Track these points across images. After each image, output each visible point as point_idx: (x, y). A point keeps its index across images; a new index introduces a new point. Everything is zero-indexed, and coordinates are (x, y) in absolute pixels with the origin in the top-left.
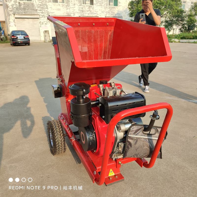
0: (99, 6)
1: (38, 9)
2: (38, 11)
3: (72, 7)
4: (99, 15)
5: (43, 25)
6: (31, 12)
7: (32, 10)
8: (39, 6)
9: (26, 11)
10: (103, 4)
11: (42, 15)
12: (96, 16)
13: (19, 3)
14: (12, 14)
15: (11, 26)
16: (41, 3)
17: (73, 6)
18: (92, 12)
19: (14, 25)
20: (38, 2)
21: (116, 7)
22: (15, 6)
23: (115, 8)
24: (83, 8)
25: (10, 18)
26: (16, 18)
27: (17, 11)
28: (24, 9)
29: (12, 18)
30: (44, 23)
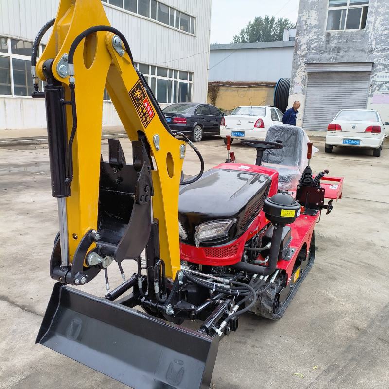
2: (375, 53)
5: (378, 90)
6: (353, 56)
7: (359, 50)
8: (383, 38)
9: (341, 54)
11: (384, 65)
13: (328, 35)
14: (303, 64)
22: (315, 44)
25: (296, 74)
27: (318, 56)
28: (336, 51)
29: (301, 73)
30: (384, 87)
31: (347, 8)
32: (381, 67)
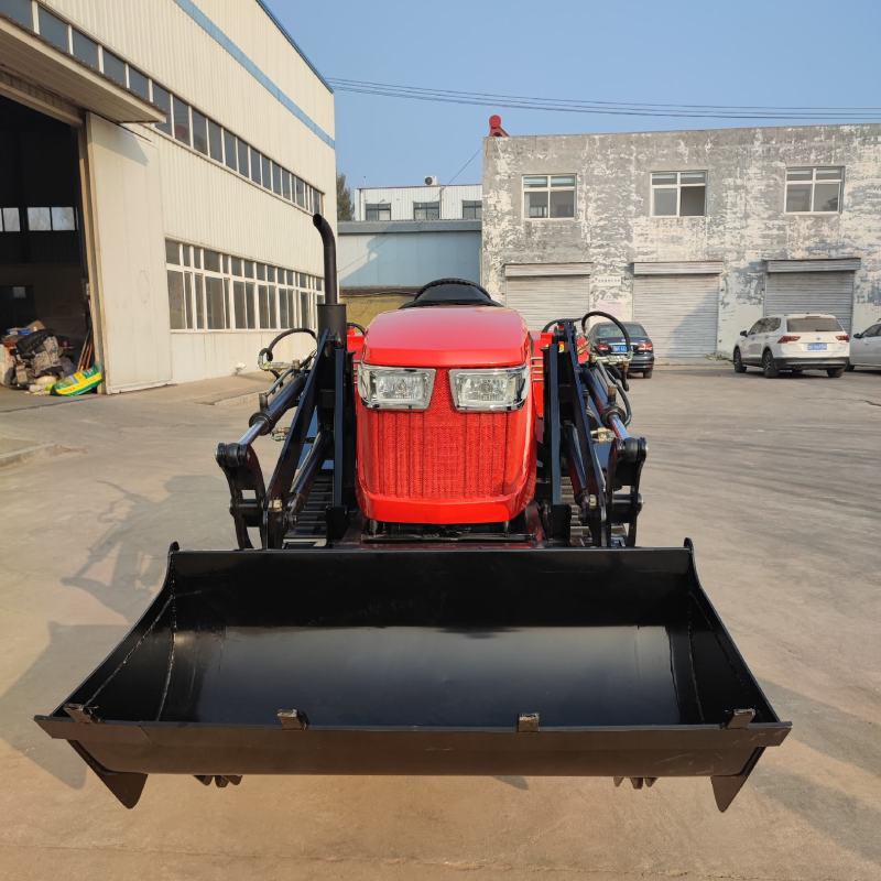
0: (870, 213)
1: (594, 241)
2: (592, 251)
3: (735, 228)
4: (867, 252)
5: (602, 298)
6: (565, 254)
9: (549, 250)
11: (605, 265)
12: (850, 256)
14: (497, 265)
16: (606, 222)
17: (737, 224)
18: (828, 242)
20: (597, 217)
22: (512, 237)
24: (787, 227)
25: (490, 279)
26: (510, 278)
27: (516, 254)
29: (497, 278)
30: (608, 294)
31: (549, 189)
32: (603, 268)
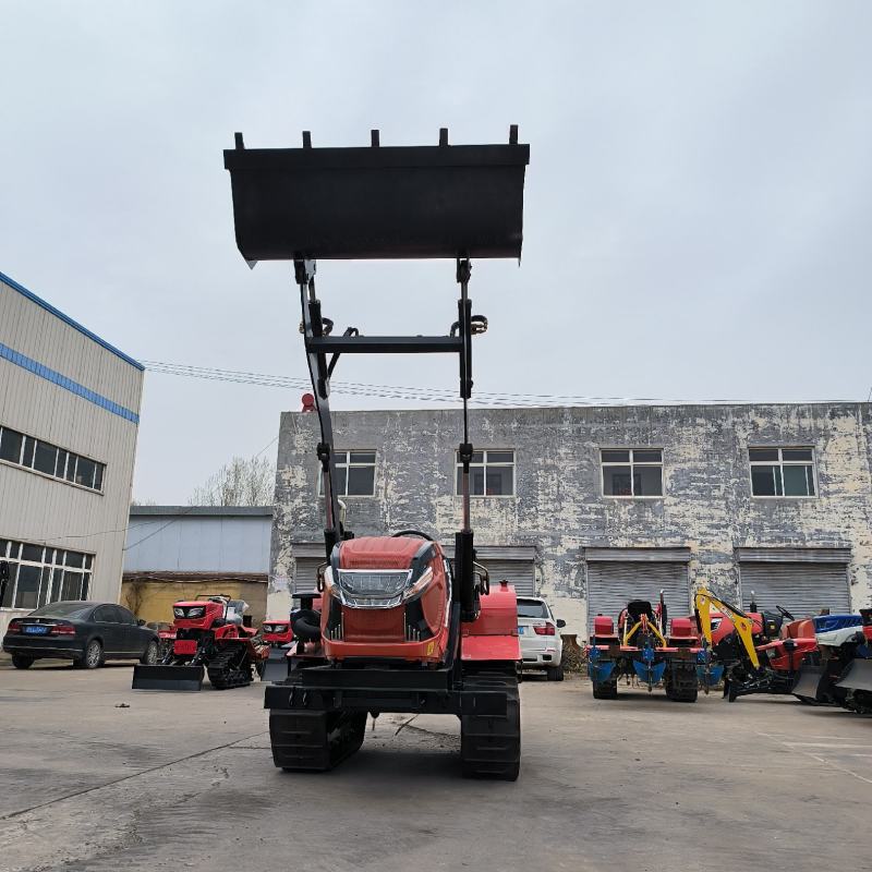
0: (695, 498)
1: (393, 521)
3: (548, 511)
4: (699, 542)
7: (368, 526)
8: (399, 510)
10: (716, 487)
12: (680, 545)
14: (287, 545)
15: (277, 588)
16: (407, 501)
17: (550, 506)
18: (654, 528)
19: (285, 587)
20: (398, 495)
21: (806, 501)
22: (305, 515)
23: (795, 504)
24: (606, 512)
25: (278, 560)
26: (299, 560)
27: (310, 533)
29: (286, 559)
31: (347, 465)
